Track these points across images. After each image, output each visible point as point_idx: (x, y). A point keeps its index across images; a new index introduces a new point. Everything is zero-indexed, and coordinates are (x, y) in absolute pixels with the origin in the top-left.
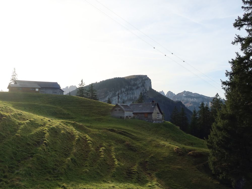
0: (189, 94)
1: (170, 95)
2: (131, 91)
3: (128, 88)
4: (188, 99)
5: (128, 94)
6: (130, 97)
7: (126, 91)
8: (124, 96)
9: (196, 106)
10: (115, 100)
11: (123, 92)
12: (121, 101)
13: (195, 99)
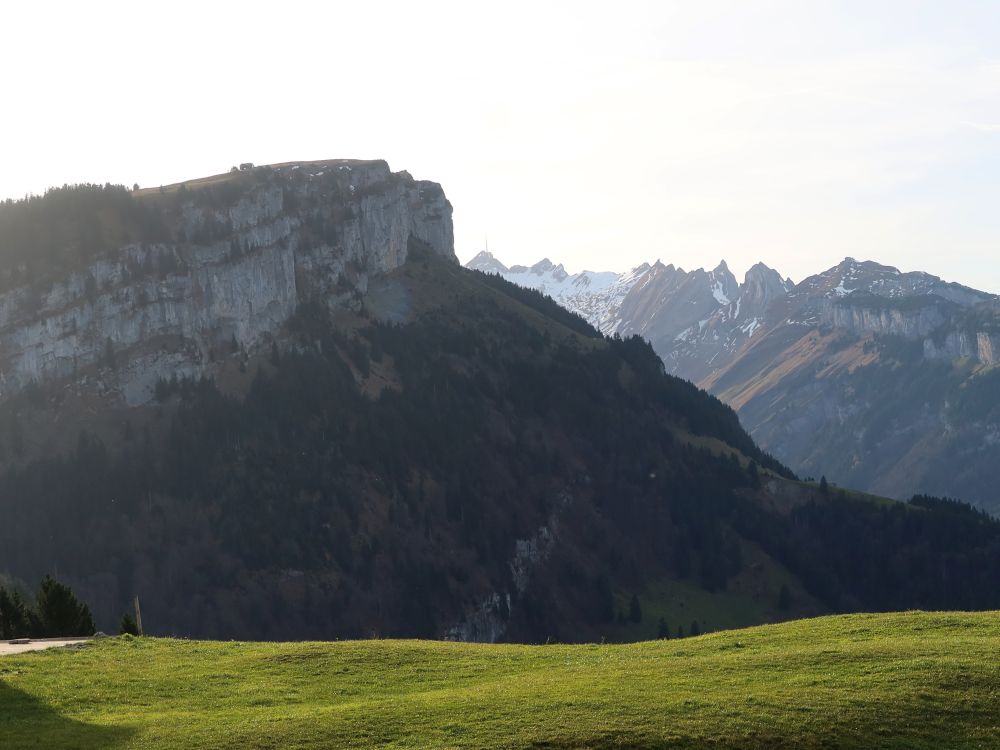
0: (878, 277)
1: (759, 294)
2: (170, 279)
3: (140, 256)
4: (856, 316)
5: (143, 301)
6: (163, 319)
7: (125, 282)
8: (113, 317)
9: (898, 363)
10: (40, 345)
11: (100, 287)
12: (92, 357)
13: (897, 316)
